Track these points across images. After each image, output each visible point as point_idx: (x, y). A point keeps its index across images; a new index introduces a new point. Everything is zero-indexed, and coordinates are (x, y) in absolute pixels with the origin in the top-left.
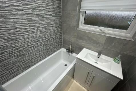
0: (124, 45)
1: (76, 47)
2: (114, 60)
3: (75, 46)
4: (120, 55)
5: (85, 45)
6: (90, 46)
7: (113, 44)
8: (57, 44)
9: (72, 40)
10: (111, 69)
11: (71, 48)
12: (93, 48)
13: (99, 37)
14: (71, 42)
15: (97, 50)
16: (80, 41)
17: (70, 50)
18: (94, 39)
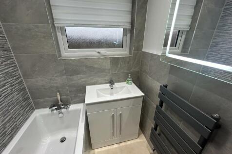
0: (128, 63)
1: (70, 92)
2: (128, 83)
3: (68, 90)
4: (129, 75)
5: (85, 81)
6: (96, 79)
7: (119, 66)
8: (15, 106)
9: (56, 83)
10: (131, 93)
11: (59, 99)
12: (100, 80)
13: (102, 61)
14: (57, 87)
15: (106, 80)
16: (75, 77)
17: (60, 103)
18: (96, 66)
